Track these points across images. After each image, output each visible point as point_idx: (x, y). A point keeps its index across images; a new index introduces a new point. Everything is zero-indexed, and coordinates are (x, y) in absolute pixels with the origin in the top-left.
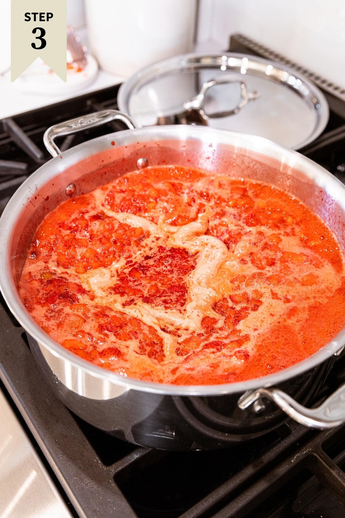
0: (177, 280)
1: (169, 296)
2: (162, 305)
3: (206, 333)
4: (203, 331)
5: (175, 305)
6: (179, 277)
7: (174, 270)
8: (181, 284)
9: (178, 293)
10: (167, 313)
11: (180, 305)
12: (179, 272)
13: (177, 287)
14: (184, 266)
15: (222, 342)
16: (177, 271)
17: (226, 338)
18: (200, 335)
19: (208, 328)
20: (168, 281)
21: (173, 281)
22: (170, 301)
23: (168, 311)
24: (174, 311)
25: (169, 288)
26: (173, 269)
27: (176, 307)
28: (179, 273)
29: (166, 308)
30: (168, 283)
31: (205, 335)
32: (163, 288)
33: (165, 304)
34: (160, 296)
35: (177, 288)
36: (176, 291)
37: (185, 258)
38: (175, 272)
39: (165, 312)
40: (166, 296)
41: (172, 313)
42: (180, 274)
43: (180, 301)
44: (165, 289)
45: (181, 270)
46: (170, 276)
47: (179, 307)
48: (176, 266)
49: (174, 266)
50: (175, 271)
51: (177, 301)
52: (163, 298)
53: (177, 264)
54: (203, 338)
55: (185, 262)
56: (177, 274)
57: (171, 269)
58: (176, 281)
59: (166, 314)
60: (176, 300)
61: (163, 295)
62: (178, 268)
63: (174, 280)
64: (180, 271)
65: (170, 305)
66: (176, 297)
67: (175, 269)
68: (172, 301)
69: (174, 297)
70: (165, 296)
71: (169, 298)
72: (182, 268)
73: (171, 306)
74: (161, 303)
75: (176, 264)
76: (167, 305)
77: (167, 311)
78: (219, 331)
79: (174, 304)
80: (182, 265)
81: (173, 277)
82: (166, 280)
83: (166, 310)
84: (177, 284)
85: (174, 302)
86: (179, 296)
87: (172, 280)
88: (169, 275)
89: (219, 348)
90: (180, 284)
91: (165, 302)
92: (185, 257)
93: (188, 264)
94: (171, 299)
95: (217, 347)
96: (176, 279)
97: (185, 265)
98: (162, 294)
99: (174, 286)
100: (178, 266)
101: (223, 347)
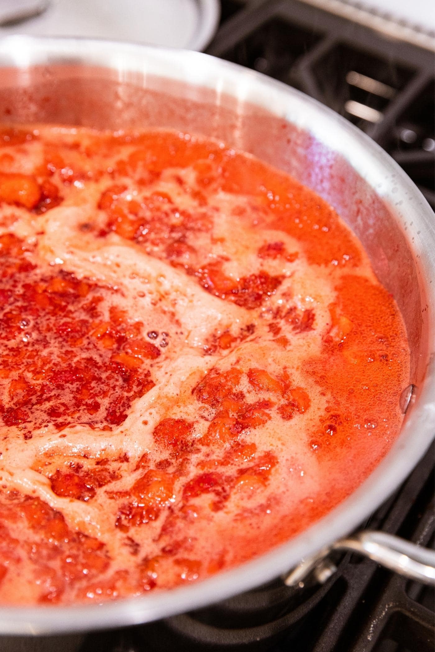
0: (61, 357)
1: (57, 397)
2: (49, 424)
3: (175, 456)
4: (165, 455)
5: (77, 415)
6: (64, 350)
7: (48, 339)
8: (74, 365)
9: (72, 384)
10: (64, 436)
11: (86, 411)
12: (60, 339)
13: (65, 372)
14: (65, 324)
15: (220, 476)
16: (55, 338)
17: (224, 462)
18: (163, 465)
19: (175, 445)
20: (44, 364)
21: (53, 362)
22: (62, 409)
23: (66, 431)
24: (79, 428)
25: (52, 378)
26: (46, 336)
27: (79, 418)
28: (60, 342)
29: (59, 427)
30: (46, 368)
31: (173, 461)
32: (40, 382)
33: (54, 419)
34: (39, 402)
35: (67, 375)
36: (67, 382)
37: (63, 309)
38: (52, 341)
39: (61, 437)
40: (51, 397)
41: (76, 433)
42: (64, 343)
43: (84, 402)
44: (45, 383)
45: (63, 335)
46: (45, 353)
47: (86, 417)
48: (49, 330)
49: (44, 329)
50: (51, 338)
51: (78, 403)
52: (47, 405)
53: (51, 325)
54: (171, 470)
55: (65, 316)
56: (57, 344)
57: (41, 337)
58: (59, 360)
59: (65, 439)
60: (74, 401)
61: (44, 396)
62: (55, 331)
63: (55, 359)
64: (61, 336)
65: (66, 417)
66: (72, 395)
67: (49, 335)
68: (68, 409)
69: (67, 398)
70: (49, 399)
71: (59, 401)
72: (63, 331)
73: (69, 419)
74: (46, 417)
75: (48, 325)
76: (60, 420)
77: (63, 432)
78: (200, 446)
79: (74, 412)
80: (61, 324)
81: (51, 353)
82: (40, 363)
83: (60, 431)
84: (64, 365)
85: (72, 410)
86: (77, 392)
87: (51, 361)
88: (41, 351)
89: (219, 489)
90: (70, 364)
91: (53, 413)
92: (60, 305)
93: (73, 319)
94: (63, 404)
95: (213, 488)
96: (58, 357)
97: (69, 323)
98: (41, 396)
99: (60, 372)
100: (54, 328)
101: (227, 488)
